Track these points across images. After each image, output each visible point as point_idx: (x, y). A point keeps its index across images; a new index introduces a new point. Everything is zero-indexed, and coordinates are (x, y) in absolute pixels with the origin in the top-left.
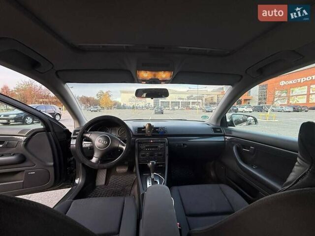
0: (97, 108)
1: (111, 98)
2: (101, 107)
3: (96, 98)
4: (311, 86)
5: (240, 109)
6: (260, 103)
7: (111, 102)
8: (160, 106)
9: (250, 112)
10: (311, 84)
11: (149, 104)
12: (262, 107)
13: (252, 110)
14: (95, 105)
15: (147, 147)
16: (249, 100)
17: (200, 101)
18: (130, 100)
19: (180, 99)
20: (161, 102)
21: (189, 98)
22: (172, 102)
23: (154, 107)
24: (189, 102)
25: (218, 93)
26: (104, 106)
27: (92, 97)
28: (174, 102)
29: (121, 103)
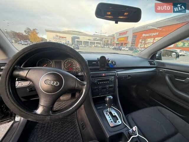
0: (27, 42)
1: (38, 35)
2: (31, 42)
3: (24, 34)
4: (155, 38)
5: (123, 49)
6: (131, 46)
7: (39, 38)
8: (76, 43)
9: (127, 50)
10: (155, 37)
11: (69, 42)
12: (133, 48)
13: (128, 49)
14: (25, 40)
15: (99, 81)
16: (127, 43)
17: (101, 42)
18: (54, 38)
19: (89, 40)
20: (77, 41)
21: (94, 40)
22: (84, 42)
23: (72, 44)
24: (95, 42)
25: (111, 38)
26: (33, 41)
27: (21, 32)
28: (86, 42)
29: (47, 40)
